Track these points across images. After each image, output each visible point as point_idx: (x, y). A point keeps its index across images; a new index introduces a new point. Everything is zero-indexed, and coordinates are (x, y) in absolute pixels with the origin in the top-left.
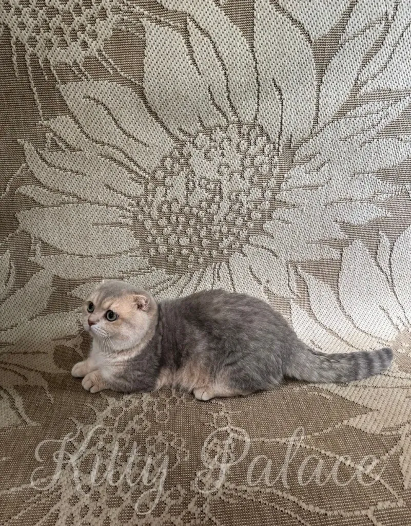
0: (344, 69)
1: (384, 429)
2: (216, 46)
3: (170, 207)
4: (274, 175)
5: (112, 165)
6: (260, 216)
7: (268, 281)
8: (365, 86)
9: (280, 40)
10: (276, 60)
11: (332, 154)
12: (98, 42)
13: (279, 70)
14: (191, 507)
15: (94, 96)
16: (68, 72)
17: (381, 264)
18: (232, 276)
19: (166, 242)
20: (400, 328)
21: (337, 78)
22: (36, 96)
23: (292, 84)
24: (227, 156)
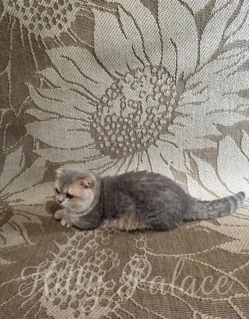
0: (215, 30)
1: (243, 251)
2: (136, 21)
3: (111, 119)
4: (174, 97)
5: (78, 95)
6: (166, 122)
7: (172, 163)
8: (229, 39)
9: (174, 15)
10: (172, 27)
11: (209, 82)
12: (67, 24)
13: (174, 33)
15: (66, 55)
16: (52, 43)
17: (244, 151)
18: (150, 159)
19: (110, 140)
21: (211, 35)
22: (34, 58)
23: (182, 41)
24: (144, 86)
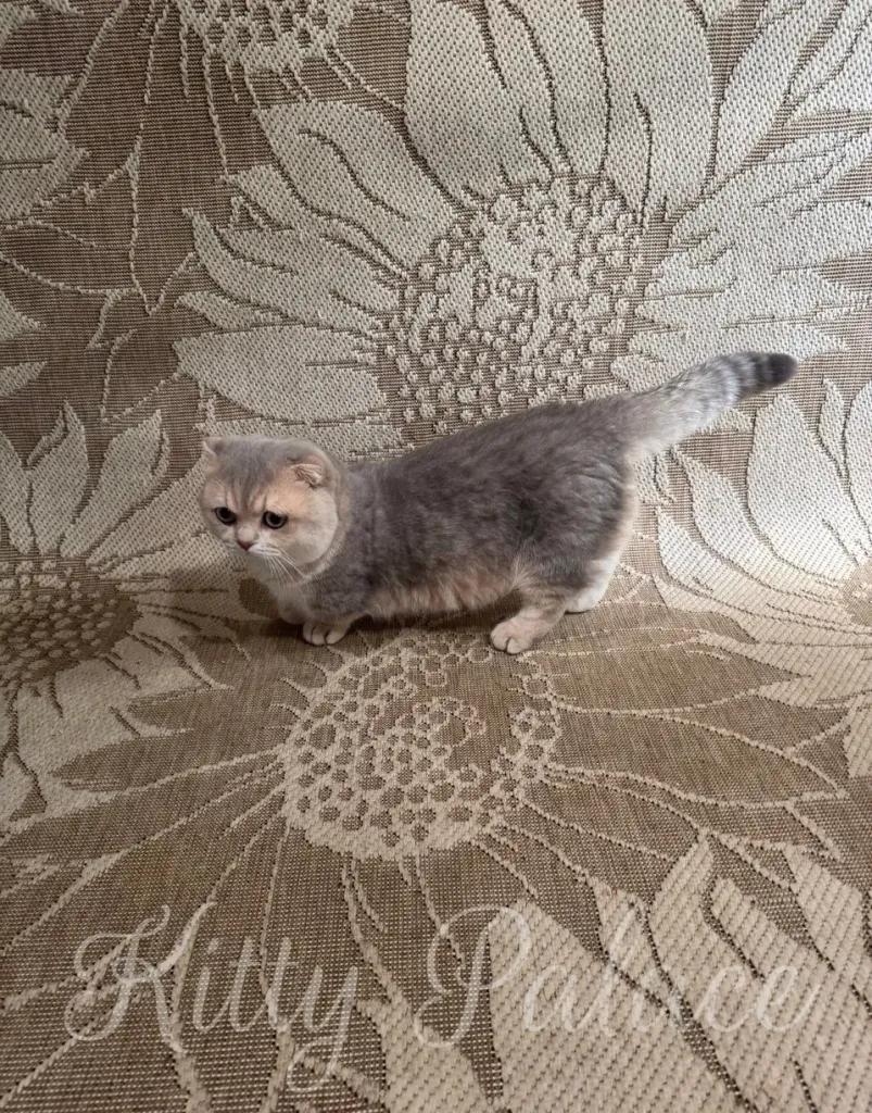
0: (765, 75)
1: (821, 701)
2: (535, 34)
3: (443, 332)
4: (634, 269)
5: (344, 254)
6: (606, 346)
8: (803, 105)
9: (650, 23)
10: (641, 59)
11: (739, 232)
12: (327, 32)
13: (645, 78)
14: (495, 790)
15: (318, 129)
16: (276, 87)
17: (827, 441)
19: (434, 397)
20: (858, 559)
21: (752, 90)
22: (217, 131)
23: (669, 102)
24: (549, 235)
